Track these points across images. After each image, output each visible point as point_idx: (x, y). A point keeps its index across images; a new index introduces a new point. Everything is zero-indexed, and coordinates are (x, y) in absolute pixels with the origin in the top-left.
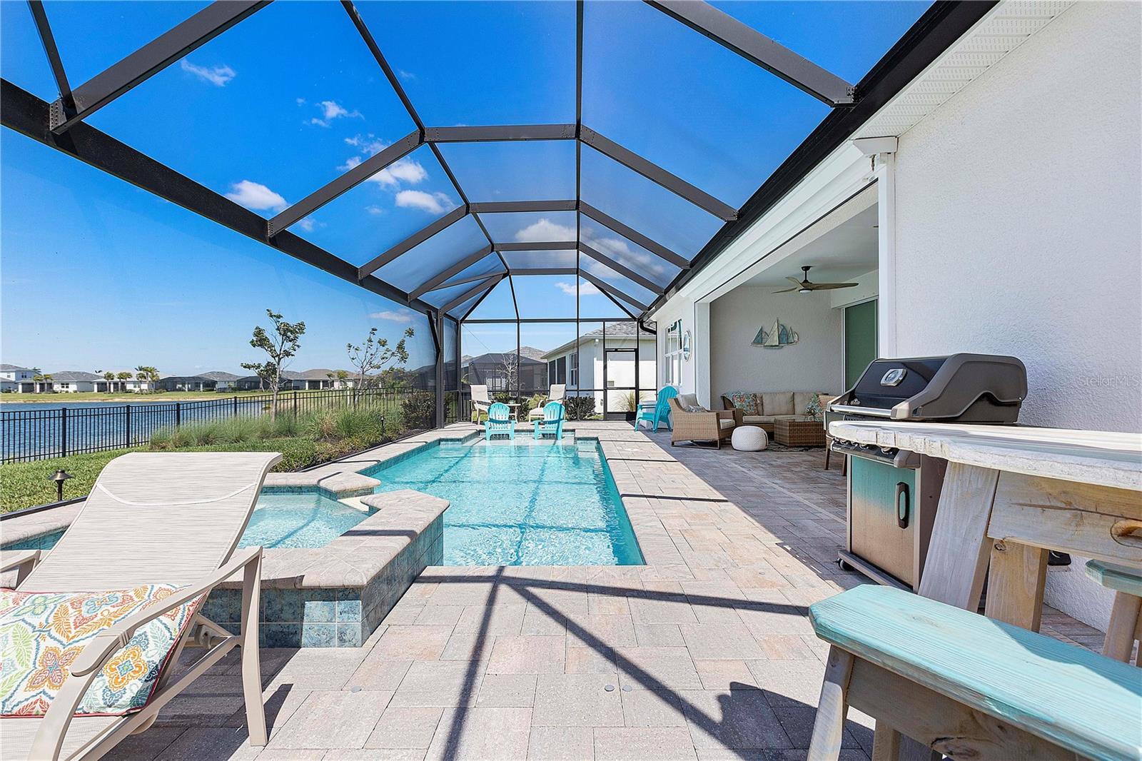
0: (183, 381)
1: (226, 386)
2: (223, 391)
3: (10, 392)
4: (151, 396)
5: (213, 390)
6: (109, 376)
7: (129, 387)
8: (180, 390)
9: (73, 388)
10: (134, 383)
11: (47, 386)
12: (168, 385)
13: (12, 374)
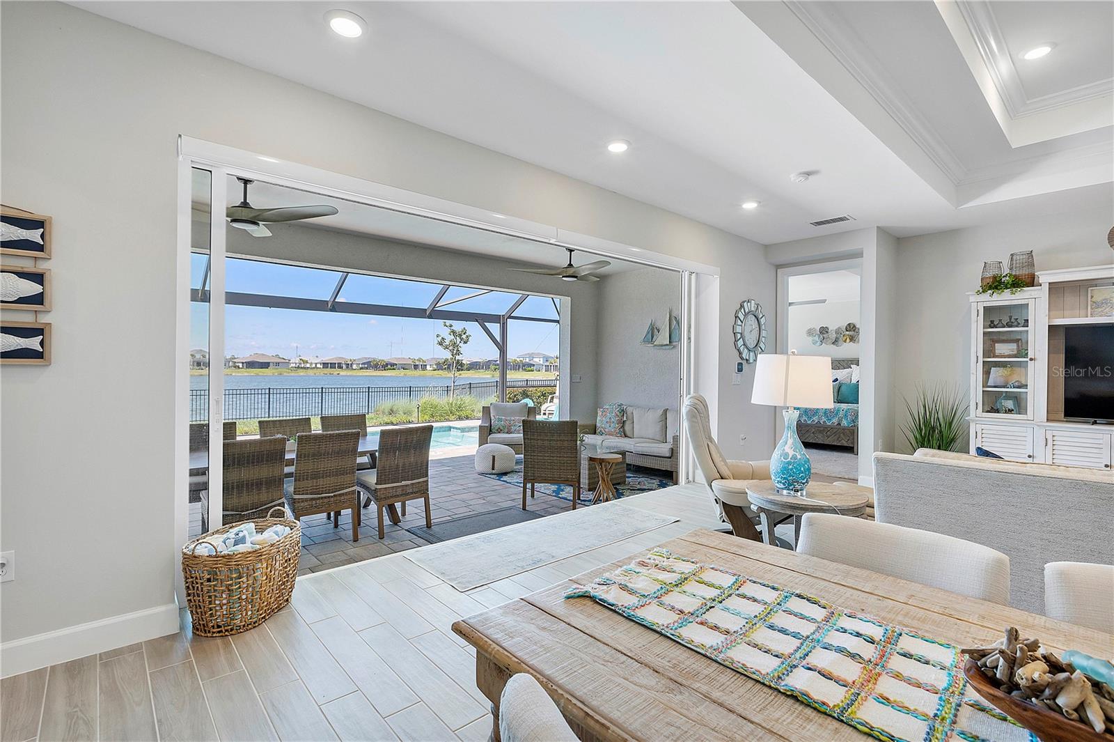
13: (542, 359)
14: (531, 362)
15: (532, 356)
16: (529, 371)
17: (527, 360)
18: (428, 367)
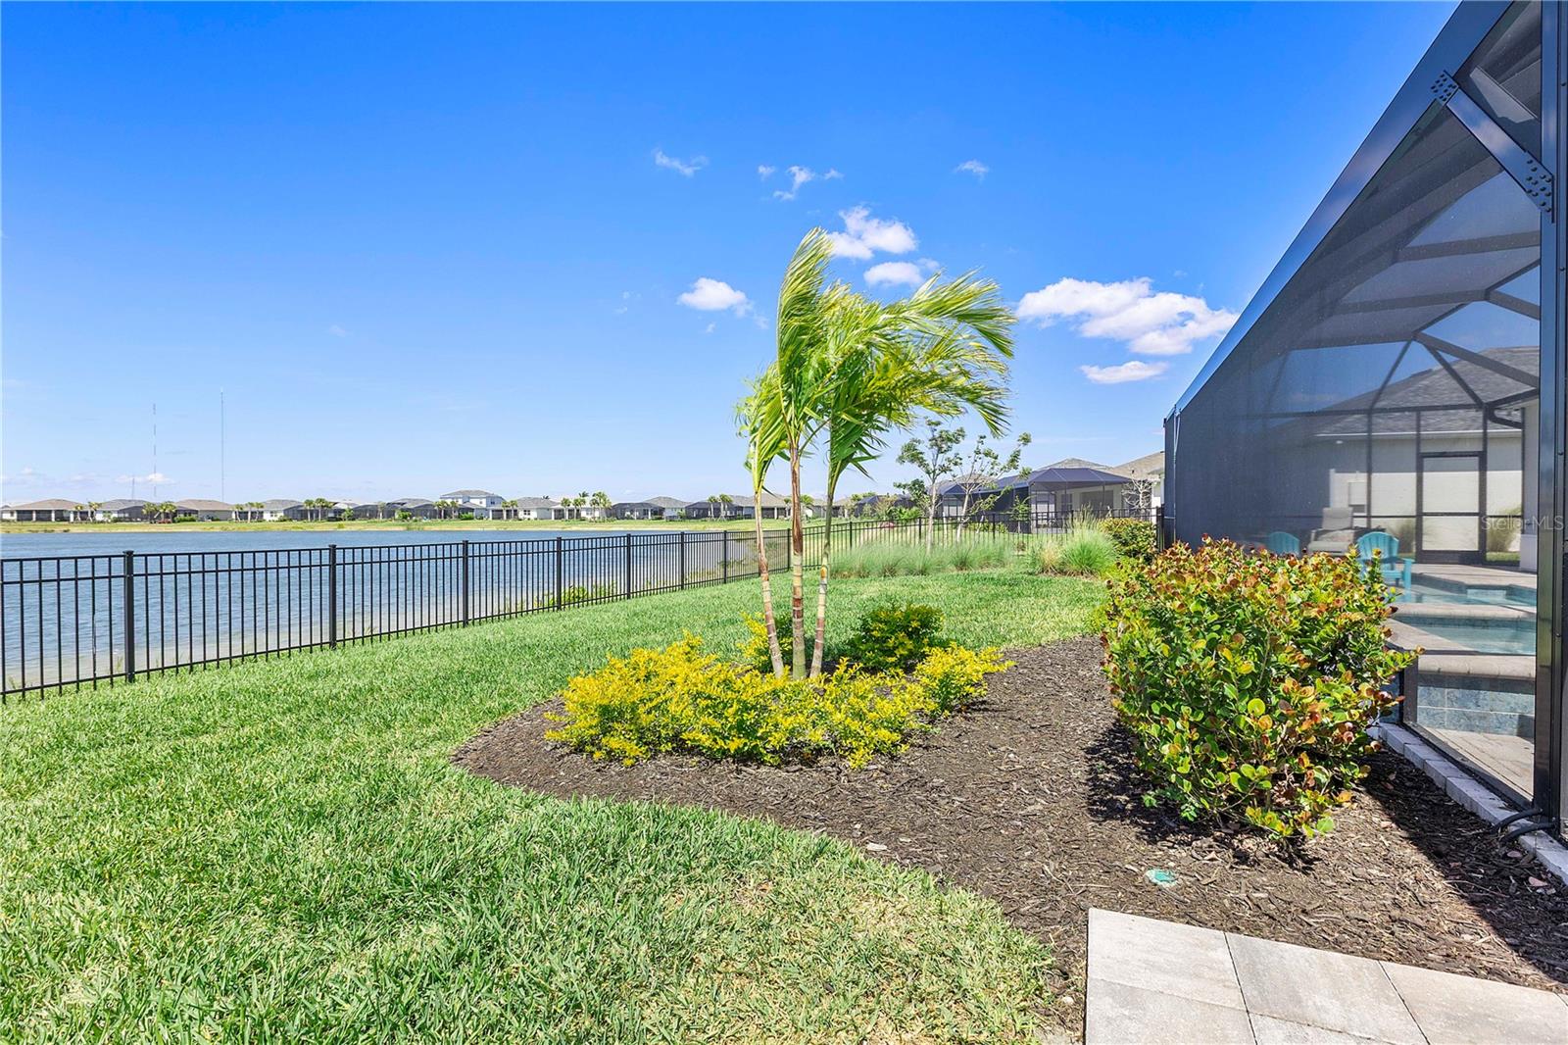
0: (632, 507)
1: (675, 514)
2: (671, 519)
3: (482, 518)
4: (602, 525)
5: (660, 519)
6: (566, 502)
7: (583, 514)
8: (628, 518)
9: (534, 514)
10: (587, 509)
11: (512, 513)
12: (617, 512)
13: (484, 501)
14: (468, 505)
15: (467, 496)
16: (467, 519)
17: (460, 502)
18: (267, 516)
